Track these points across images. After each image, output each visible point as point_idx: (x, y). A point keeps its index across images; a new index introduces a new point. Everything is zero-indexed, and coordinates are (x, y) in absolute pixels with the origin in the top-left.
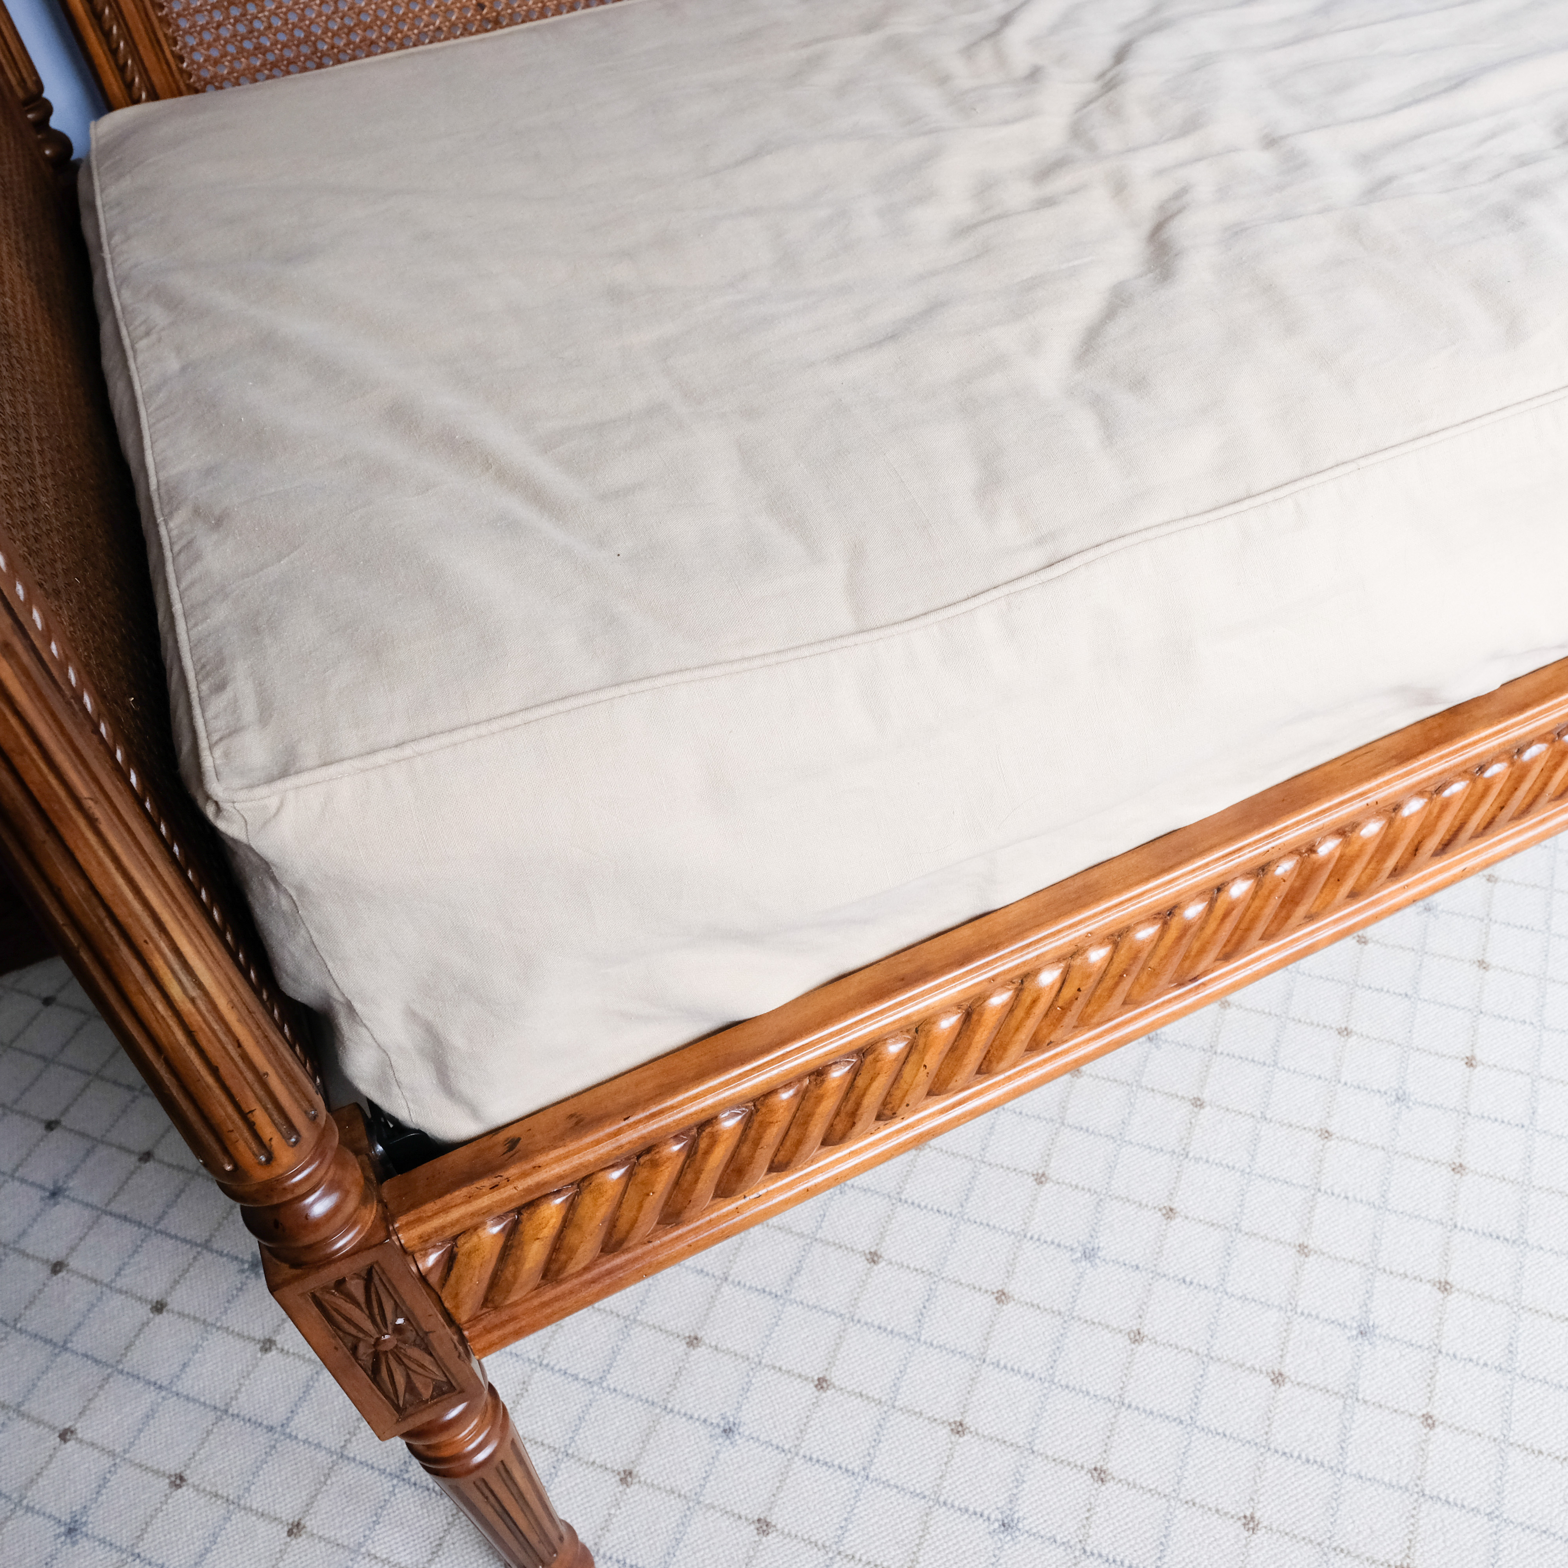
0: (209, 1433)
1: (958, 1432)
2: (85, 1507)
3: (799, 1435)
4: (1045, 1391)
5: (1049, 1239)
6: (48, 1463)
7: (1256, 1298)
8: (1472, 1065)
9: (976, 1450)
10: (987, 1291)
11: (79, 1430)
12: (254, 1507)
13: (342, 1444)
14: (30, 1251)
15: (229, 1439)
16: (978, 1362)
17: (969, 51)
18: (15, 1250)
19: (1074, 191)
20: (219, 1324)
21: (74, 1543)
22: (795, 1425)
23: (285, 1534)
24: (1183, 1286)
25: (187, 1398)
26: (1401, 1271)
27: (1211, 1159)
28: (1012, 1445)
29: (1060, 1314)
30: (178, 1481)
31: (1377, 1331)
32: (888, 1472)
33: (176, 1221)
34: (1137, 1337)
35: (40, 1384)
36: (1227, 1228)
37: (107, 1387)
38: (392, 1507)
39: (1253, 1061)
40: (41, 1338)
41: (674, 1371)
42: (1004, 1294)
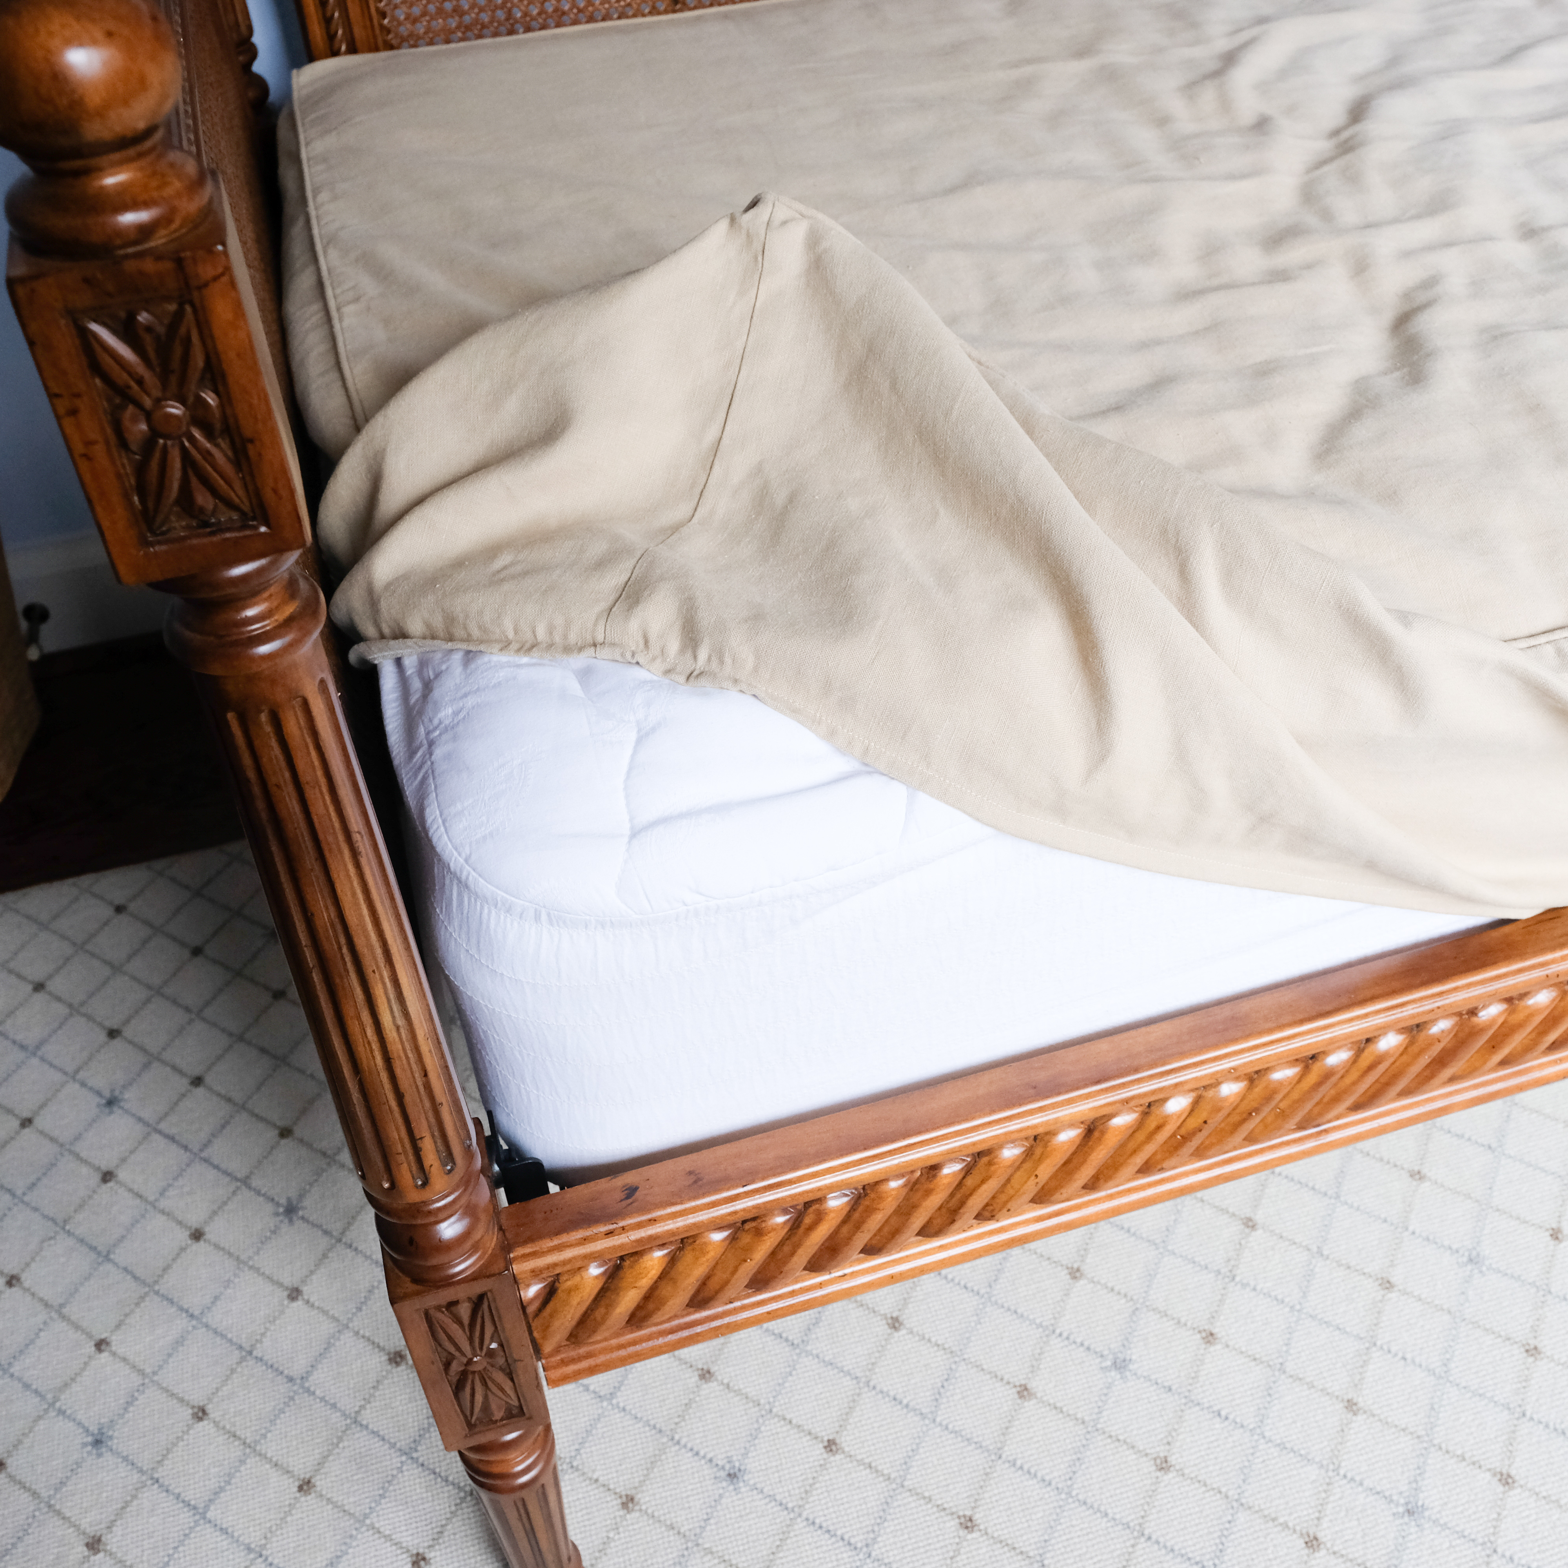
0: (233, 1371)
1: (967, 1528)
2: (112, 1421)
3: (804, 1495)
4: (1061, 1503)
5: (1079, 1340)
6: (83, 1369)
7: (1296, 1448)
8: (1557, 1238)
9: (984, 1550)
10: (1008, 1383)
11: (113, 1343)
12: (269, 1455)
13: (357, 1409)
14: (84, 1154)
15: (251, 1381)
16: (993, 1457)
17: (1190, 88)
18: (71, 1152)
19: (1309, 266)
20: (251, 1263)
21: (99, 1455)
22: (800, 1484)
23: (296, 1489)
24: (1218, 1419)
25: (216, 1332)
26: (1459, 1452)
27: (1259, 1288)
28: (1022, 1553)
29: (1083, 1422)
30: (201, 1414)
31: (1427, 1514)
32: (891, 1554)
33: (218, 1151)
34: (1164, 1465)
35: (82, 1289)
36: (1269, 1366)
37: (142, 1305)
38: (398, 1483)
39: (1313, 1189)
40: (87, 1244)
41: (684, 1402)
42: (1026, 1389)
